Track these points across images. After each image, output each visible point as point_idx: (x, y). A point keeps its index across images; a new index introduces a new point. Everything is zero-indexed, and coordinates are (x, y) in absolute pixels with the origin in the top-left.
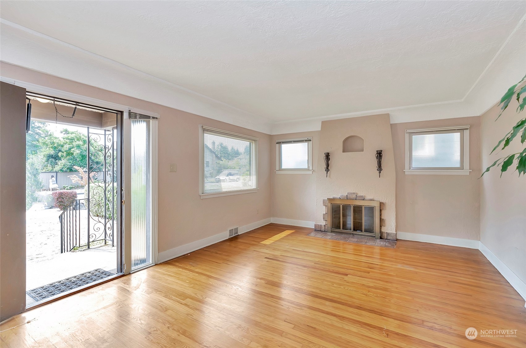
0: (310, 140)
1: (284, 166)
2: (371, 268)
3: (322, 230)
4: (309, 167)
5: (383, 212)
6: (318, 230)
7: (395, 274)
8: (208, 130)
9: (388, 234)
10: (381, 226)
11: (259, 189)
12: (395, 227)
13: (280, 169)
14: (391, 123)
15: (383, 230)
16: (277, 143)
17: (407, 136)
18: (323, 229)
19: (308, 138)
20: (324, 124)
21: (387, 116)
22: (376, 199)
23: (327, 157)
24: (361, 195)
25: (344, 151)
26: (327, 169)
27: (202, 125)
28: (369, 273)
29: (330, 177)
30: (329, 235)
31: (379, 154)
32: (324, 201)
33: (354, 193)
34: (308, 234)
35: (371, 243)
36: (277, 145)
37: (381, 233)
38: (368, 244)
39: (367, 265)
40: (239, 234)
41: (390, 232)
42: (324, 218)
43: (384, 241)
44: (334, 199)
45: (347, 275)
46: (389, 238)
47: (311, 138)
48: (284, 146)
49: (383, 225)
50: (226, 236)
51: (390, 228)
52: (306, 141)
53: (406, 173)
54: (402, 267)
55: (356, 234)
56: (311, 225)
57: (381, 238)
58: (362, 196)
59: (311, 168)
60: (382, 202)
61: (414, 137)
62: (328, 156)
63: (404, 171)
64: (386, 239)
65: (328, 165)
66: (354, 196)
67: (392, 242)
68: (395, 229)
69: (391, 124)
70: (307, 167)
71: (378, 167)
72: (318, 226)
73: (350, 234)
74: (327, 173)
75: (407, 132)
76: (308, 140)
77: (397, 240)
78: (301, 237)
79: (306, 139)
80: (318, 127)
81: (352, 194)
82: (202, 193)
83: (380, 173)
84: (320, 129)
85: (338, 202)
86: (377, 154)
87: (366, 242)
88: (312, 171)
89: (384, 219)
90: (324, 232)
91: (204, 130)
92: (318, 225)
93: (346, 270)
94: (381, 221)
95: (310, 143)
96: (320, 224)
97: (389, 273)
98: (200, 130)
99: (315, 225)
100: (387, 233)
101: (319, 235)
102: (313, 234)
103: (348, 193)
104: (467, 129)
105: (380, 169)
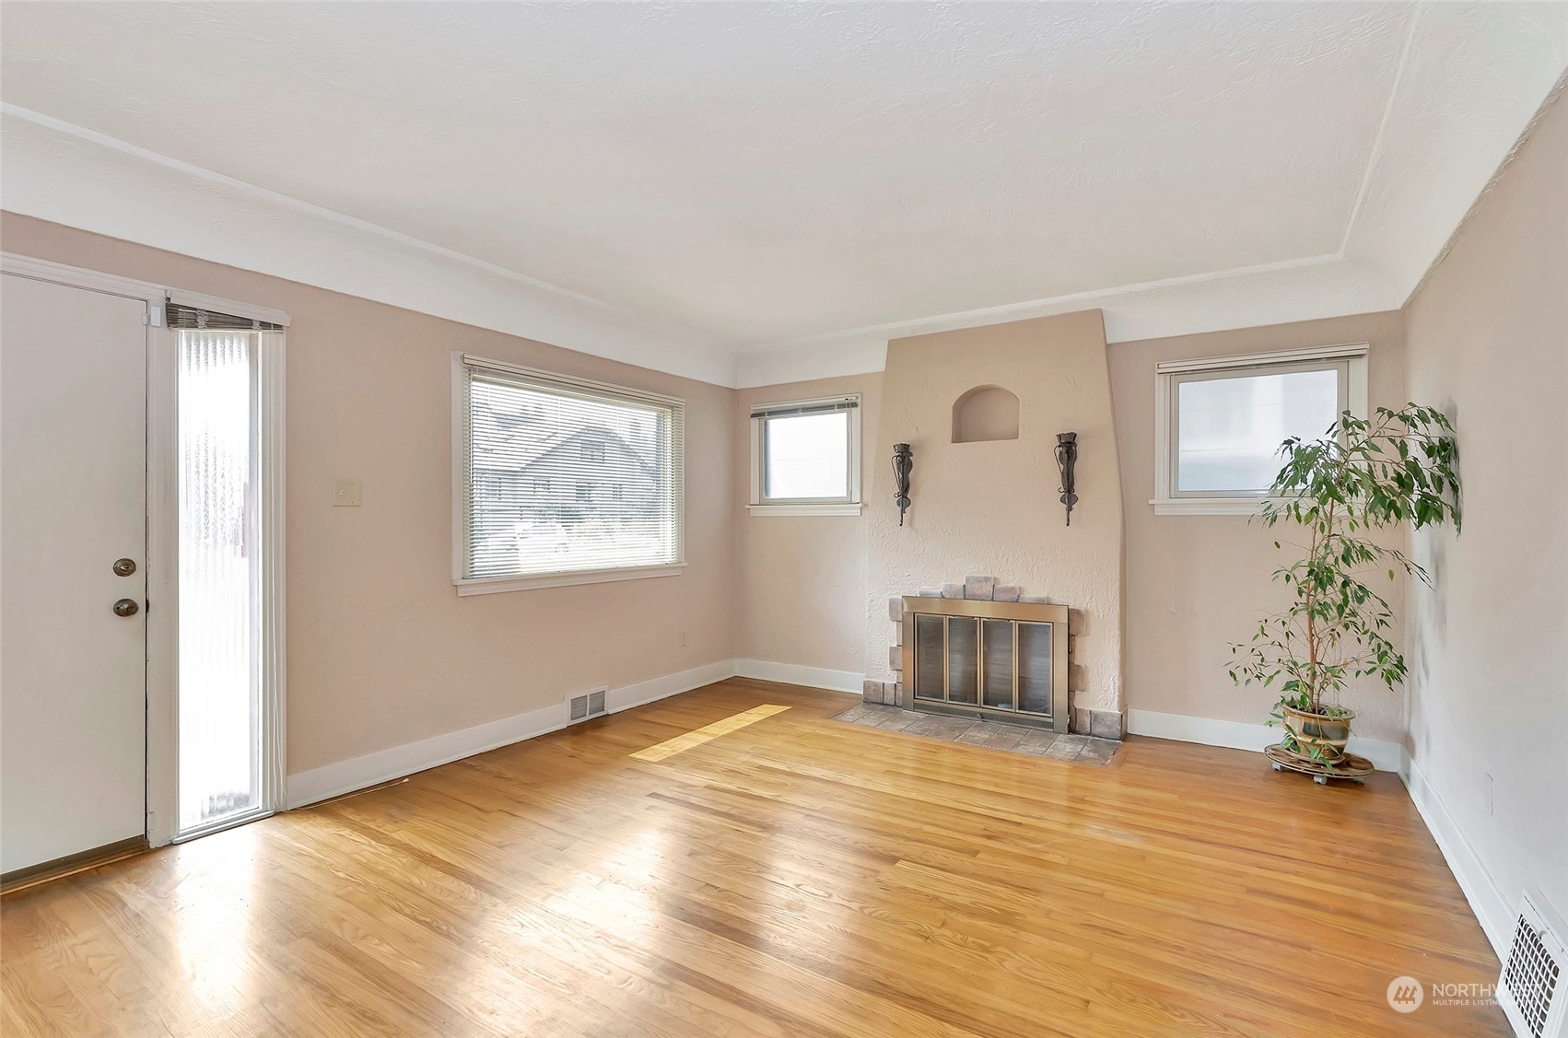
0: (855, 405)
1: (778, 490)
2: (989, 838)
3: (885, 702)
4: (850, 492)
5: (1078, 641)
6: (874, 701)
7: (1064, 862)
8: (484, 370)
9: (1095, 717)
10: (1071, 691)
11: (686, 564)
12: (1117, 693)
13: (765, 502)
14: (1108, 342)
15: (1078, 705)
16: (753, 416)
17: (1161, 384)
18: (889, 698)
19: (846, 396)
20: (897, 347)
21: (1096, 318)
22: (1056, 599)
23: (903, 458)
24: (1011, 585)
25: (958, 438)
26: (904, 500)
27: (462, 353)
28: (974, 853)
29: (911, 523)
30: (904, 719)
31: (1068, 447)
32: (892, 603)
33: (987, 579)
34: (836, 714)
35: (1032, 748)
36: (755, 422)
37: (1071, 709)
38: (1021, 750)
39: (980, 824)
40: (611, 712)
41: (1103, 710)
42: (892, 663)
43: (1079, 740)
44: (925, 598)
45: (894, 860)
46: (1098, 729)
47: (857, 398)
48: (775, 425)
49: (1080, 685)
50: (559, 717)
51: (1101, 698)
52: (841, 406)
53: (1159, 511)
54: (1101, 836)
55: (992, 717)
56: (851, 683)
57: (1071, 730)
58: (1012, 589)
59: (856, 498)
60: (1077, 607)
61: (1187, 389)
62: (905, 456)
63: (1151, 502)
64: (1089, 734)
65: (905, 487)
66: (987, 589)
67: (1107, 743)
68: (1117, 699)
69: (1108, 347)
70: (844, 494)
71: (1062, 490)
72: (873, 688)
73: (973, 714)
74: (903, 511)
75: (1160, 371)
76: (848, 404)
77: (1125, 736)
78: (809, 726)
79: (842, 400)
80: (874, 361)
81: (979, 580)
82: (463, 578)
83: (1070, 509)
84: (883, 369)
85: (936, 609)
86: (1059, 446)
87: (1018, 744)
88: (860, 505)
89: (1083, 666)
90: (891, 709)
91: (471, 369)
92: (876, 684)
93: (901, 841)
94: (1073, 670)
95: (856, 411)
96: (881, 681)
97: (1044, 857)
98: (457, 371)
99: (866, 686)
100: (1090, 712)
101: (871, 720)
102: (849, 716)
103: (968, 580)
104: (1360, 356)
105: (1069, 496)
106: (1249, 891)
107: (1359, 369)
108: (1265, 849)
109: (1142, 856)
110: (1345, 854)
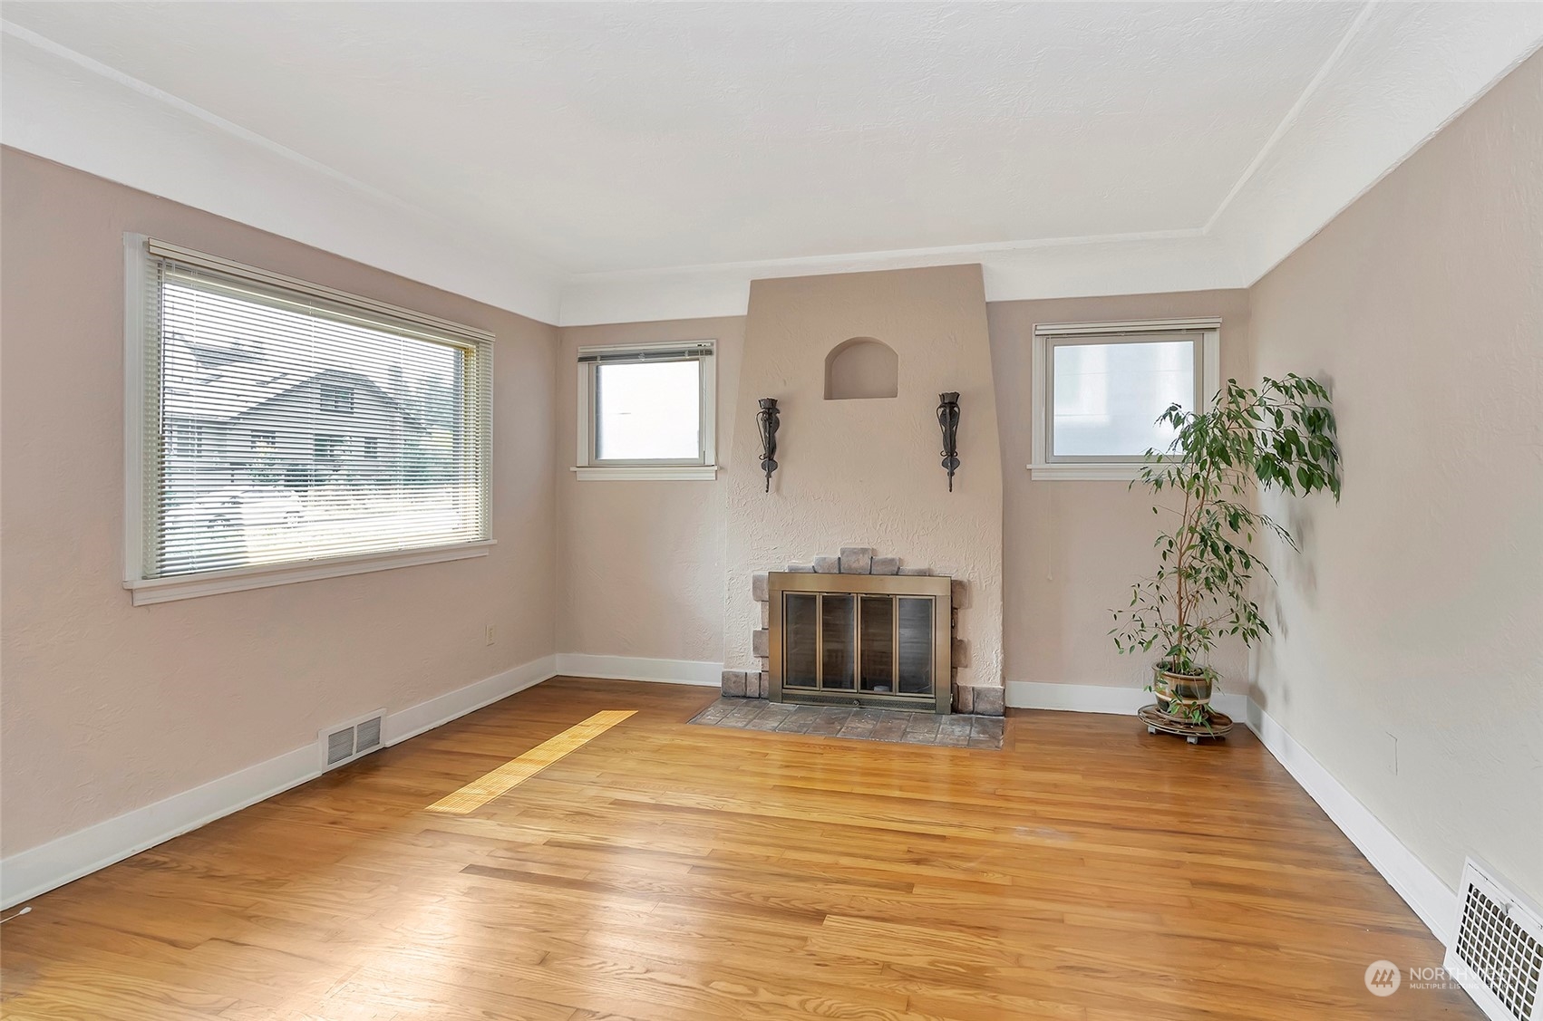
0: (709, 352)
1: (611, 450)
2: (918, 862)
3: (748, 694)
4: (702, 453)
5: (961, 614)
6: (735, 694)
7: (1006, 881)
8: (185, 267)
9: (978, 694)
10: (954, 668)
11: (495, 542)
12: (1000, 667)
13: (595, 460)
14: (987, 300)
15: (961, 683)
16: (581, 360)
17: (1037, 345)
18: (753, 690)
19: (700, 342)
20: (762, 290)
21: (972, 274)
22: (937, 570)
23: (770, 414)
24: (890, 556)
25: (829, 395)
26: (770, 463)
28: (909, 888)
29: (778, 489)
30: (773, 714)
31: (950, 408)
32: (757, 582)
33: (864, 551)
34: (692, 716)
35: (920, 735)
36: (583, 367)
37: (955, 690)
38: (910, 739)
39: (902, 845)
40: (388, 744)
41: (985, 686)
42: (756, 649)
43: (964, 719)
44: (794, 572)
45: (818, 916)
46: (981, 707)
47: (712, 344)
48: (609, 372)
49: (963, 661)
50: (311, 761)
51: (983, 673)
52: (694, 354)
53: (1035, 476)
54: (1031, 840)
55: (870, 702)
56: (707, 674)
57: (955, 709)
58: (892, 560)
59: (710, 459)
60: (959, 578)
61: (1061, 353)
62: (771, 412)
63: (1029, 467)
64: (972, 713)
65: (771, 448)
66: (864, 562)
67: (992, 721)
68: (1000, 672)
69: (987, 303)
70: (695, 455)
71: (944, 453)
72: (734, 679)
73: (850, 702)
74: (769, 476)
75: (1037, 333)
76: (702, 351)
77: (1007, 711)
78: (663, 735)
79: (694, 346)
80: (736, 304)
81: (855, 552)
83: (951, 474)
84: (746, 313)
85: (810, 586)
86: (940, 407)
87: (905, 733)
88: (716, 468)
89: (965, 640)
90: (756, 702)
91: (162, 262)
92: (736, 675)
93: (820, 886)
94: (956, 646)
95: (710, 360)
96: (743, 671)
97: (985, 878)
98: (135, 263)
99: (725, 678)
100: (973, 689)
101: (736, 720)
102: (711, 716)
103: (843, 552)
104: (1214, 329)
105: (951, 460)
106: (1195, 883)
107: (1212, 340)
108: (1184, 827)
109: (1080, 859)
110: (1250, 822)
